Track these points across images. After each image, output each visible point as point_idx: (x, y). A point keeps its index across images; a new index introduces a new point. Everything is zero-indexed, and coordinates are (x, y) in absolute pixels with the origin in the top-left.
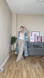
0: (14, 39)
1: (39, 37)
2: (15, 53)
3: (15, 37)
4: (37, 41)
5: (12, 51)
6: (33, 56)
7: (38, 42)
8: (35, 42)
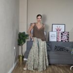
0: (23, 37)
1: (63, 32)
2: (25, 59)
3: (24, 33)
4: (60, 41)
5: (20, 56)
6: (54, 65)
7: (62, 41)
8: (57, 41)
